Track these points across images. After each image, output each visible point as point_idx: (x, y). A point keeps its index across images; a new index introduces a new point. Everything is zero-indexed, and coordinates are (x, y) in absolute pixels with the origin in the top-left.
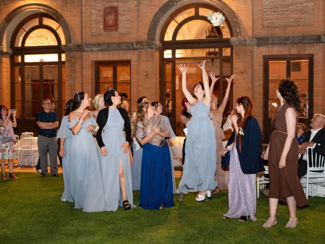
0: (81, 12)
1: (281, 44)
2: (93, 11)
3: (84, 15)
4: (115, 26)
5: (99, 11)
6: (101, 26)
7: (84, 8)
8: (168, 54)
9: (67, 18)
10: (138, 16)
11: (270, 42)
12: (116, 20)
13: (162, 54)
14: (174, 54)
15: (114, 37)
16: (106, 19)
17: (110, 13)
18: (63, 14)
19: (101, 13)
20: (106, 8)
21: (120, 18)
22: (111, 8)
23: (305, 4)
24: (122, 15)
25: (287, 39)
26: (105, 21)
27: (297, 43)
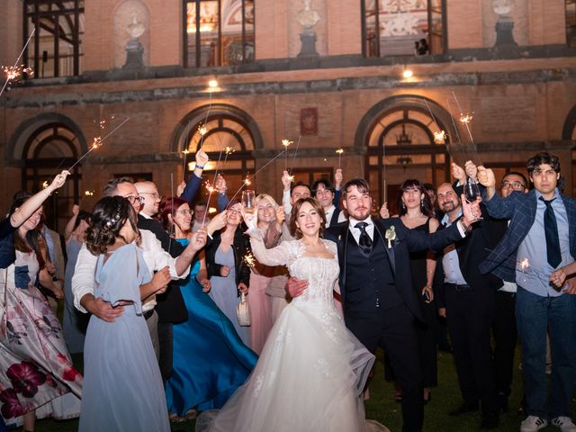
0: (275, 114)
1: (502, 150)
2: (288, 113)
3: (277, 117)
4: (315, 130)
5: (294, 113)
6: (298, 129)
7: (277, 109)
8: (373, 161)
9: (257, 121)
10: (343, 119)
11: (492, 148)
12: (316, 123)
13: (367, 161)
14: (380, 160)
15: (313, 142)
16: (304, 121)
17: (308, 116)
18: (252, 116)
19: (298, 115)
20: (302, 111)
21: (320, 121)
22: (310, 109)
23: (526, 110)
24: (321, 118)
25: (510, 145)
26: (302, 125)
27: (520, 150)
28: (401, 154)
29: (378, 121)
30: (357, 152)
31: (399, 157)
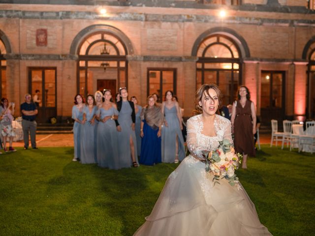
0: (19, 31)
1: (158, 61)
2: (28, 31)
3: (21, 34)
4: (45, 42)
5: (32, 31)
6: (34, 42)
7: (21, 29)
8: (82, 64)
9: (8, 35)
10: (63, 37)
11: (152, 59)
12: (46, 39)
13: (78, 64)
14: (86, 64)
15: (44, 50)
16: (38, 37)
17: (41, 34)
18: (5, 32)
19: (34, 33)
20: (38, 30)
21: (49, 38)
22: (42, 30)
23: (172, 37)
24: (50, 36)
25: (162, 58)
26: (37, 39)
27: (168, 61)
28: (103, 60)
29: (85, 39)
30: (72, 57)
31: (102, 62)
